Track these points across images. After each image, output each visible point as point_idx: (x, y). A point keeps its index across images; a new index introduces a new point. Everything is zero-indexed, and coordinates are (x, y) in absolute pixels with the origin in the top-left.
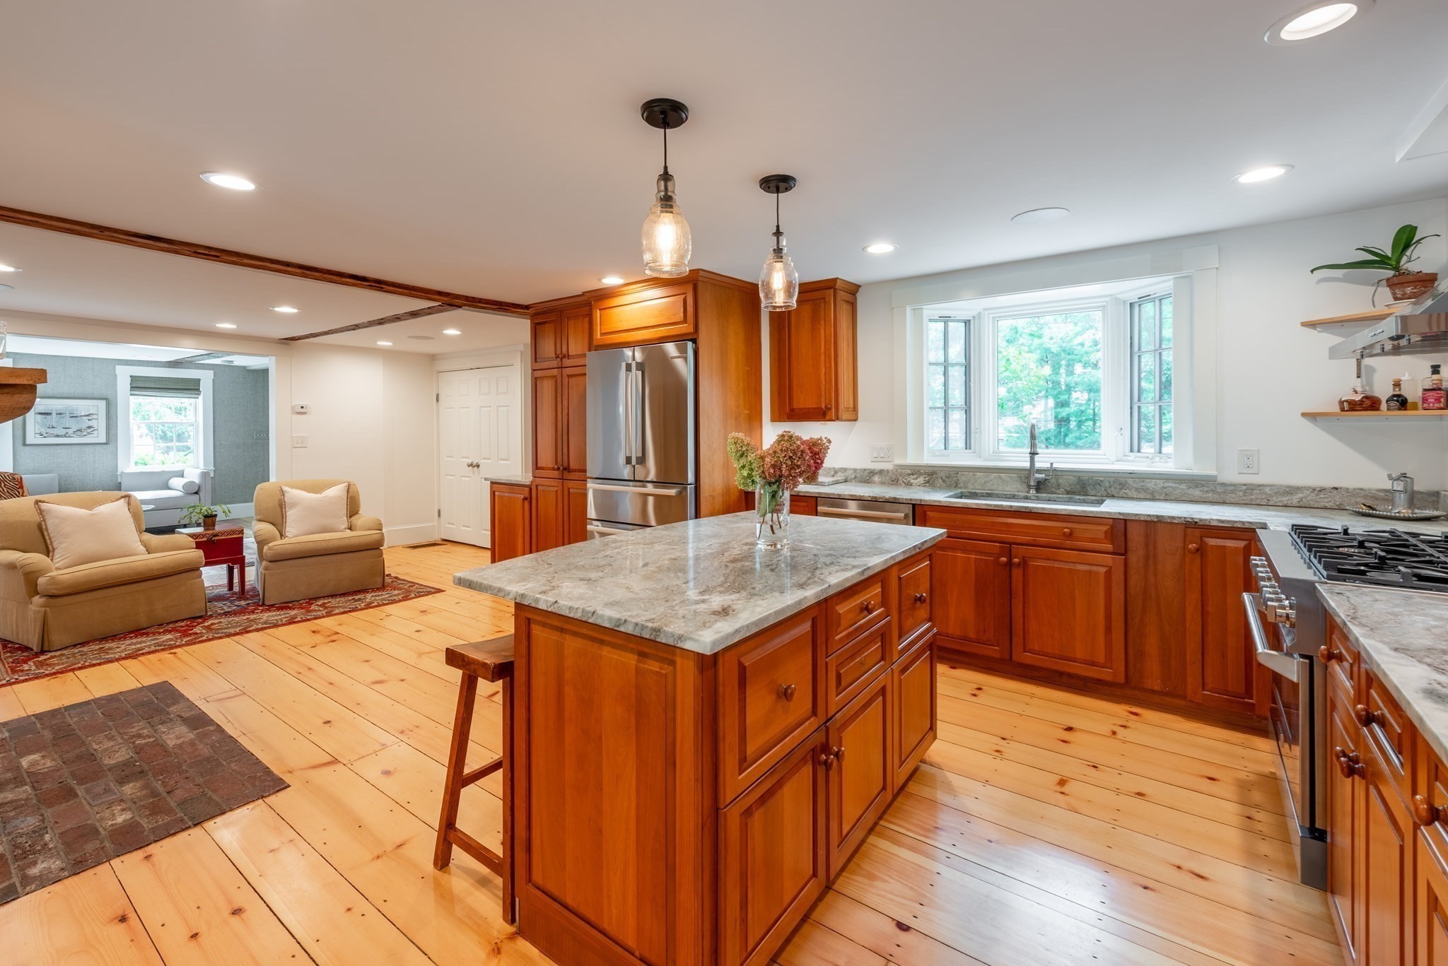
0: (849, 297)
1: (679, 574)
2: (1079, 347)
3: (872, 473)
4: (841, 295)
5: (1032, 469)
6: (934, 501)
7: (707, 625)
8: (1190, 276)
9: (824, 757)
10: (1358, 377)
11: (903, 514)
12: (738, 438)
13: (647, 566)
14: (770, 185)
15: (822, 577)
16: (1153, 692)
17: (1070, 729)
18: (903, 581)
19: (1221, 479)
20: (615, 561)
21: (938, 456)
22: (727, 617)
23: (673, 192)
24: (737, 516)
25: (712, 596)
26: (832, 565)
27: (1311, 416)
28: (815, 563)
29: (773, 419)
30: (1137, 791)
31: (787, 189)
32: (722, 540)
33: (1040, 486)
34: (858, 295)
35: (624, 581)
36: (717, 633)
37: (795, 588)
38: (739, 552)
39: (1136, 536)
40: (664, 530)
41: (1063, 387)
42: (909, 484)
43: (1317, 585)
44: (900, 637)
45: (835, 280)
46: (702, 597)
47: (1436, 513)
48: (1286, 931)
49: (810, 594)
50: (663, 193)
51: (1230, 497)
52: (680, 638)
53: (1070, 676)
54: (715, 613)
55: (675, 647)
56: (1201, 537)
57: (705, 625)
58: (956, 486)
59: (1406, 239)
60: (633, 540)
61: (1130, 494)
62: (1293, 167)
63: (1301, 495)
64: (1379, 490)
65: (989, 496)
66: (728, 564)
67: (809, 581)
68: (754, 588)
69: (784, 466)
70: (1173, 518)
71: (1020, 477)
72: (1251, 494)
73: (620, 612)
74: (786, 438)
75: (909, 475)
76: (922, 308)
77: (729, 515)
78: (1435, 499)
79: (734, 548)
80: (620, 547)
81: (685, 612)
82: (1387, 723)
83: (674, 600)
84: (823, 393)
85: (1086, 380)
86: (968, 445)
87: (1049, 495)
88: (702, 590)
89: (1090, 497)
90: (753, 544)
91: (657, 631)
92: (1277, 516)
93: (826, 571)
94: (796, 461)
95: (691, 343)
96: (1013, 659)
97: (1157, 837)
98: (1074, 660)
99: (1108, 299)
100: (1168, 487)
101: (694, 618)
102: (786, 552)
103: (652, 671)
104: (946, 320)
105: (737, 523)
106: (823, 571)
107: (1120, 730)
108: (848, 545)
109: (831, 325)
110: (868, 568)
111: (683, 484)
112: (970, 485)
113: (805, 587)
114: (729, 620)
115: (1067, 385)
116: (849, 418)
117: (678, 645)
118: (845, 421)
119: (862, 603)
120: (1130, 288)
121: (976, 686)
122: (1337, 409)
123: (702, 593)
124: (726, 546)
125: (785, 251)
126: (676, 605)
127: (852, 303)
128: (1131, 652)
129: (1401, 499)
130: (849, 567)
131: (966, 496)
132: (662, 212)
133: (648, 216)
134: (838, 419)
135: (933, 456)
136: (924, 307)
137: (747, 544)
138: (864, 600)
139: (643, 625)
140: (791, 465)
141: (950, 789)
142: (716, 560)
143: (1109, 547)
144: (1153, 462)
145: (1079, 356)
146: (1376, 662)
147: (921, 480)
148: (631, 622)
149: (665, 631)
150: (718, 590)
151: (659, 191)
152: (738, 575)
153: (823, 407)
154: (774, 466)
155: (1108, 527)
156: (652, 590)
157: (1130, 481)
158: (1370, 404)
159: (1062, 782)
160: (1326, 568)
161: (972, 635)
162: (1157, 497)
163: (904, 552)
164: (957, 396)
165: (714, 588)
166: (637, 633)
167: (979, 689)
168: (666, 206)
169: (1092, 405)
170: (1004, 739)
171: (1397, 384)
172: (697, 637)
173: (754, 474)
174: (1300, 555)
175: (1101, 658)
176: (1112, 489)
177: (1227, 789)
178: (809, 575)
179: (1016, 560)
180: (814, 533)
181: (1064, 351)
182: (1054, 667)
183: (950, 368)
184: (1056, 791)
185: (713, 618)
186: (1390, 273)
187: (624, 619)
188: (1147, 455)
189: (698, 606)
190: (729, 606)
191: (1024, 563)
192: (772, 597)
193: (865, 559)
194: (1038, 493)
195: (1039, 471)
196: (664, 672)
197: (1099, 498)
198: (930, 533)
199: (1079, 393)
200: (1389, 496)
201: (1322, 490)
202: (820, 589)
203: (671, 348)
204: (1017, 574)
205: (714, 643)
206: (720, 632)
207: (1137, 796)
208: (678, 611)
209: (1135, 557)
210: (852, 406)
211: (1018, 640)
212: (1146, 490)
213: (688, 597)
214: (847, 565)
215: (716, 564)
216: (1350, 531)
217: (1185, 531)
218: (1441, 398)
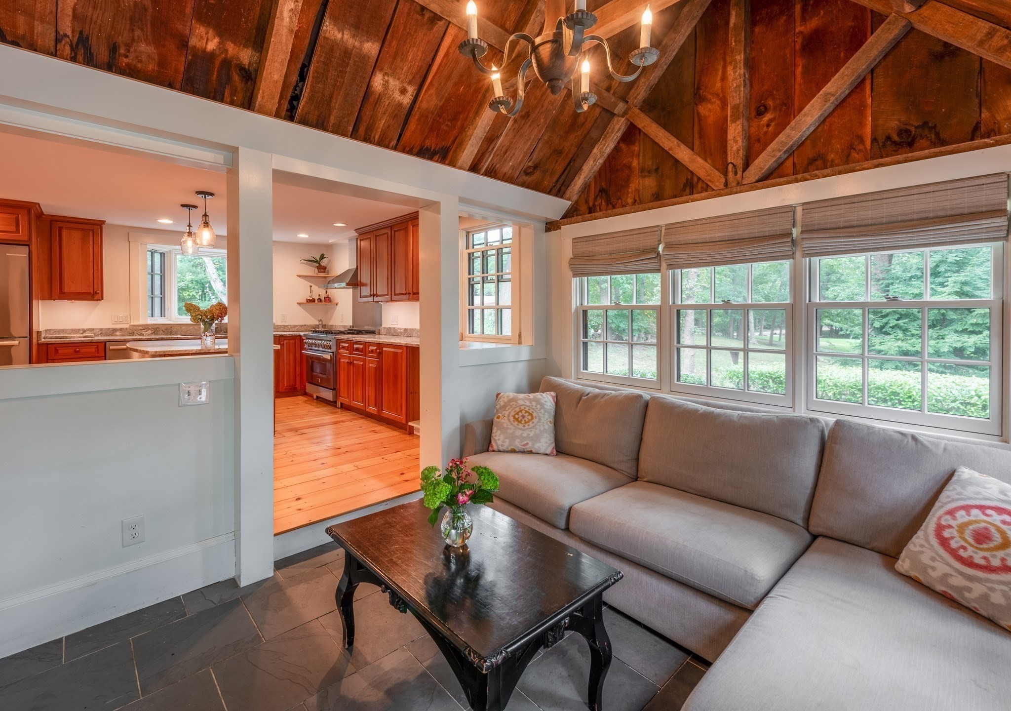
3: (114, 330)
10: (310, 292)
19: (277, 324)
27: (299, 304)
42: (141, 335)
51: (279, 330)
56: (284, 340)
59: (322, 257)
63: (297, 328)
72: (285, 329)
75: (141, 330)
76: (146, 244)
78: (326, 326)
84: (91, 284)
95: (27, 247)
104: (152, 252)
122: (306, 302)
129: (321, 326)
134: (103, 299)
153: (92, 292)
158: (313, 301)
171: (319, 295)
186: (317, 265)
200: (318, 326)
201: (302, 326)
218: (328, 299)
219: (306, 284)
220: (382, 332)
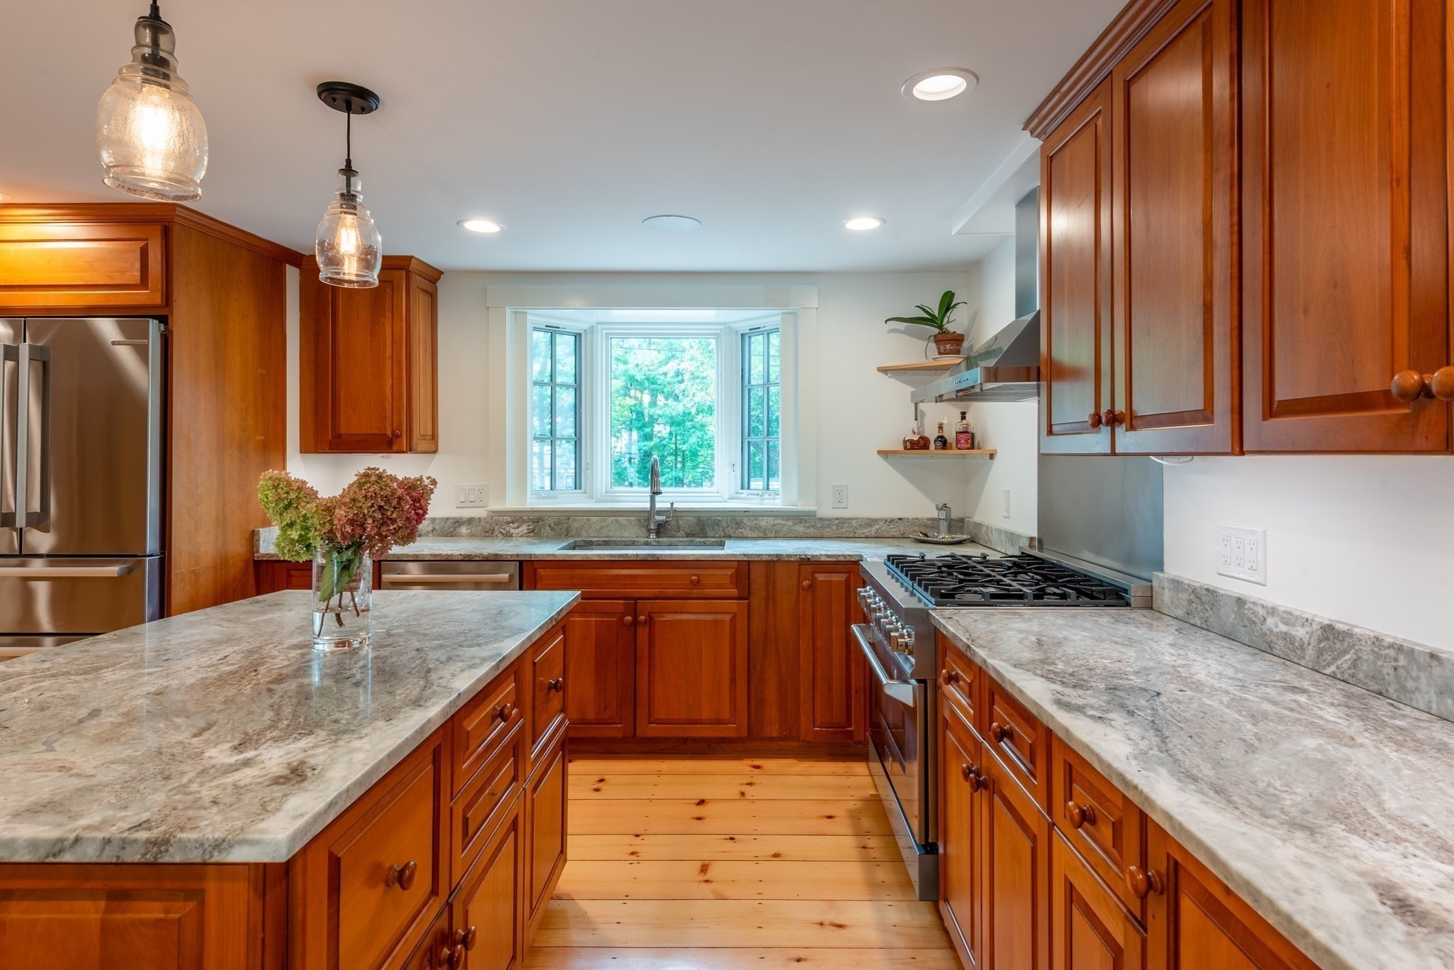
0: (426, 285)
1: (177, 720)
2: (663, 377)
3: (458, 522)
4: (417, 281)
5: (652, 511)
6: (548, 555)
7: (271, 807)
8: (795, 313)
9: (446, 951)
10: (916, 419)
11: (507, 575)
12: (280, 480)
13: (98, 715)
14: (337, 96)
15: (443, 682)
16: (771, 739)
17: (701, 802)
18: (537, 666)
19: (819, 515)
20: (12, 717)
21: (544, 498)
22: (305, 784)
23: (171, 53)
24: (259, 602)
25: (262, 749)
26: (450, 662)
27: (883, 454)
28: (424, 662)
29: (304, 450)
30: (773, 853)
31: (363, 110)
32: (244, 646)
33: (661, 529)
34: (439, 284)
35: (50, 756)
36: (295, 818)
37: (408, 708)
38: (286, 663)
39: (758, 576)
40: (114, 641)
41: (647, 419)
42: (508, 536)
43: (930, 611)
44: (534, 742)
45: (410, 258)
46: (242, 756)
47: (965, 537)
48: (911, 953)
49: (434, 712)
50: (147, 51)
51: (827, 532)
52: (218, 845)
53: (695, 740)
54: (278, 781)
55: (205, 864)
56: (813, 573)
57: (265, 809)
58: (567, 535)
59: (948, 303)
60: (48, 669)
61: (747, 532)
62: (885, 222)
63: (877, 527)
64: (928, 519)
65: (606, 544)
66: (272, 686)
67: (425, 693)
68: (336, 721)
69: (370, 521)
70: (790, 556)
71: (639, 521)
72: (842, 528)
73: (60, 825)
74: (373, 478)
75: (508, 523)
76: (526, 313)
77: (242, 601)
78: (961, 524)
79: (274, 657)
80: (19, 686)
81: (215, 792)
82: (1015, 735)
83: (183, 773)
84: (389, 414)
85: (667, 413)
86: (577, 485)
87: (670, 539)
88: (236, 742)
89: (710, 539)
90: (306, 646)
91: (162, 843)
92: (867, 547)
93: (445, 672)
94: (389, 513)
95: (156, 322)
96: (637, 735)
97: (799, 898)
98: (698, 722)
99: (722, 327)
100: (778, 524)
101: (239, 800)
102: (368, 652)
103: (144, 923)
104: (553, 331)
105: (263, 612)
106: (442, 673)
107: (748, 790)
108: (463, 627)
109: (402, 321)
110: (504, 658)
111: (136, 556)
112: (583, 532)
113: (422, 703)
114: (310, 788)
115: (651, 417)
116: (427, 450)
117: (213, 860)
118: (420, 453)
119: (494, 708)
120: (742, 317)
121: (597, 778)
122: (901, 448)
123: (238, 748)
124: (256, 656)
125: (360, 199)
126: (190, 781)
127: (431, 294)
128: (753, 702)
129: (944, 525)
130: (477, 661)
131: (579, 546)
132: (145, 81)
133: (114, 82)
134: (411, 450)
135: (538, 499)
136: (528, 311)
137: (294, 647)
138: (496, 704)
139: (124, 841)
140: (382, 519)
141: (587, 923)
142: (245, 682)
143: (734, 592)
144: (762, 500)
145: (662, 387)
146: (1010, 681)
147: (524, 529)
148: (93, 840)
149: (180, 840)
150: (269, 736)
151: (139, 45)
152: (299, 703)
153: (389, 433)
154: (351, 522)
155: (733, 570)
156: (124, 761)
157: (745, 520)
158: (923, 444)
159: (704, 869)
160: (932, 595)
161: (591, 715)
162: (769, 535)
163: (541, 628)
164: (565, 426)
165: (260, 733)
166: (108, 857)
167: (602, 780)
168: (157, 74)
169: (674, 439)
170: (637, 836)
171: (941, 427)
172: (257, 836)
173: (310, 535)
174: (899, 584)
175: (726, 714)
176: (729, 529)
177: (842, 825)
178: (422, 683)
179: (642, 618)
180: (403, 616)
181: (648, 379)
182: (680, 734)
183: (557, 389)
184: (700, 882)
185: (278, 791)
186: (936, 331)
187: (72, 836)
188: (757, 492)
189: (237, 776)
190: (302, 763)
191: (650, 620)
192: (374, 729)
193: (496, 646)
194: (658, 537)
195: (660, 512)
196: (175, 916)
197: (718, 539)
198: (563, 599)
199: (662, 425)
200: (936, 524)
201: (892, 521)
202: (447, 702)
203: (107, 328)
204: (643, 633)
205: (293, 839)
206: (302, 815)
207: (775, 859)
208: (199, 792)
209: (757, 600)
210: (430, 433)
211: (642, 712)
212: (758, 528)
213: (213, 762)
214: (473, 658)
215: (248, 690)
216: (926, 558)
217: (799, 569)
218: (968, 439)
219: (900, 391)
220: (1165, 597)
